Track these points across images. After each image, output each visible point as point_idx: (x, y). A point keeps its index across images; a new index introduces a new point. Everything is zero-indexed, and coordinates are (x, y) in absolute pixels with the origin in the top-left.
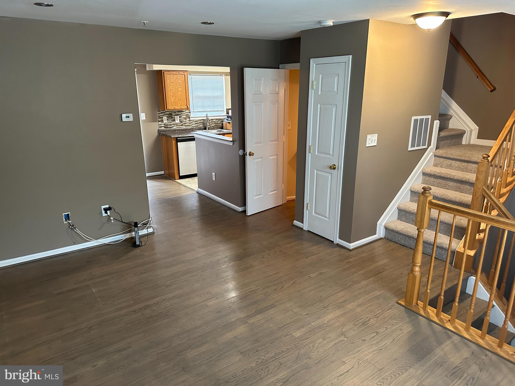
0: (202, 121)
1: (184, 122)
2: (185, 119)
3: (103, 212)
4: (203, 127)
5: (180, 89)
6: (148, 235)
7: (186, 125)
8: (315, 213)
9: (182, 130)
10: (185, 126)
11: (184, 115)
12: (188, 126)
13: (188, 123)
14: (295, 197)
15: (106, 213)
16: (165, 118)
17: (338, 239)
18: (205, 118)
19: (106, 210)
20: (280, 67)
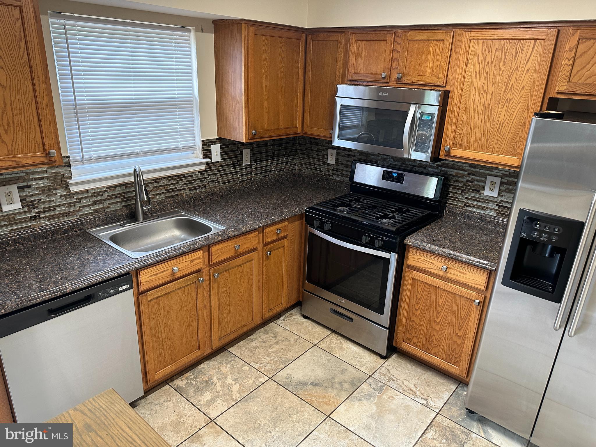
0: (119, 190)
1: (44, 206)
2: (48, 191)
4: (125, 212)
7: (53, 213)
10: (51, 218)
11: (42, 178)
12: (62, 215)
13: (63, 205)
18: (131, 179)
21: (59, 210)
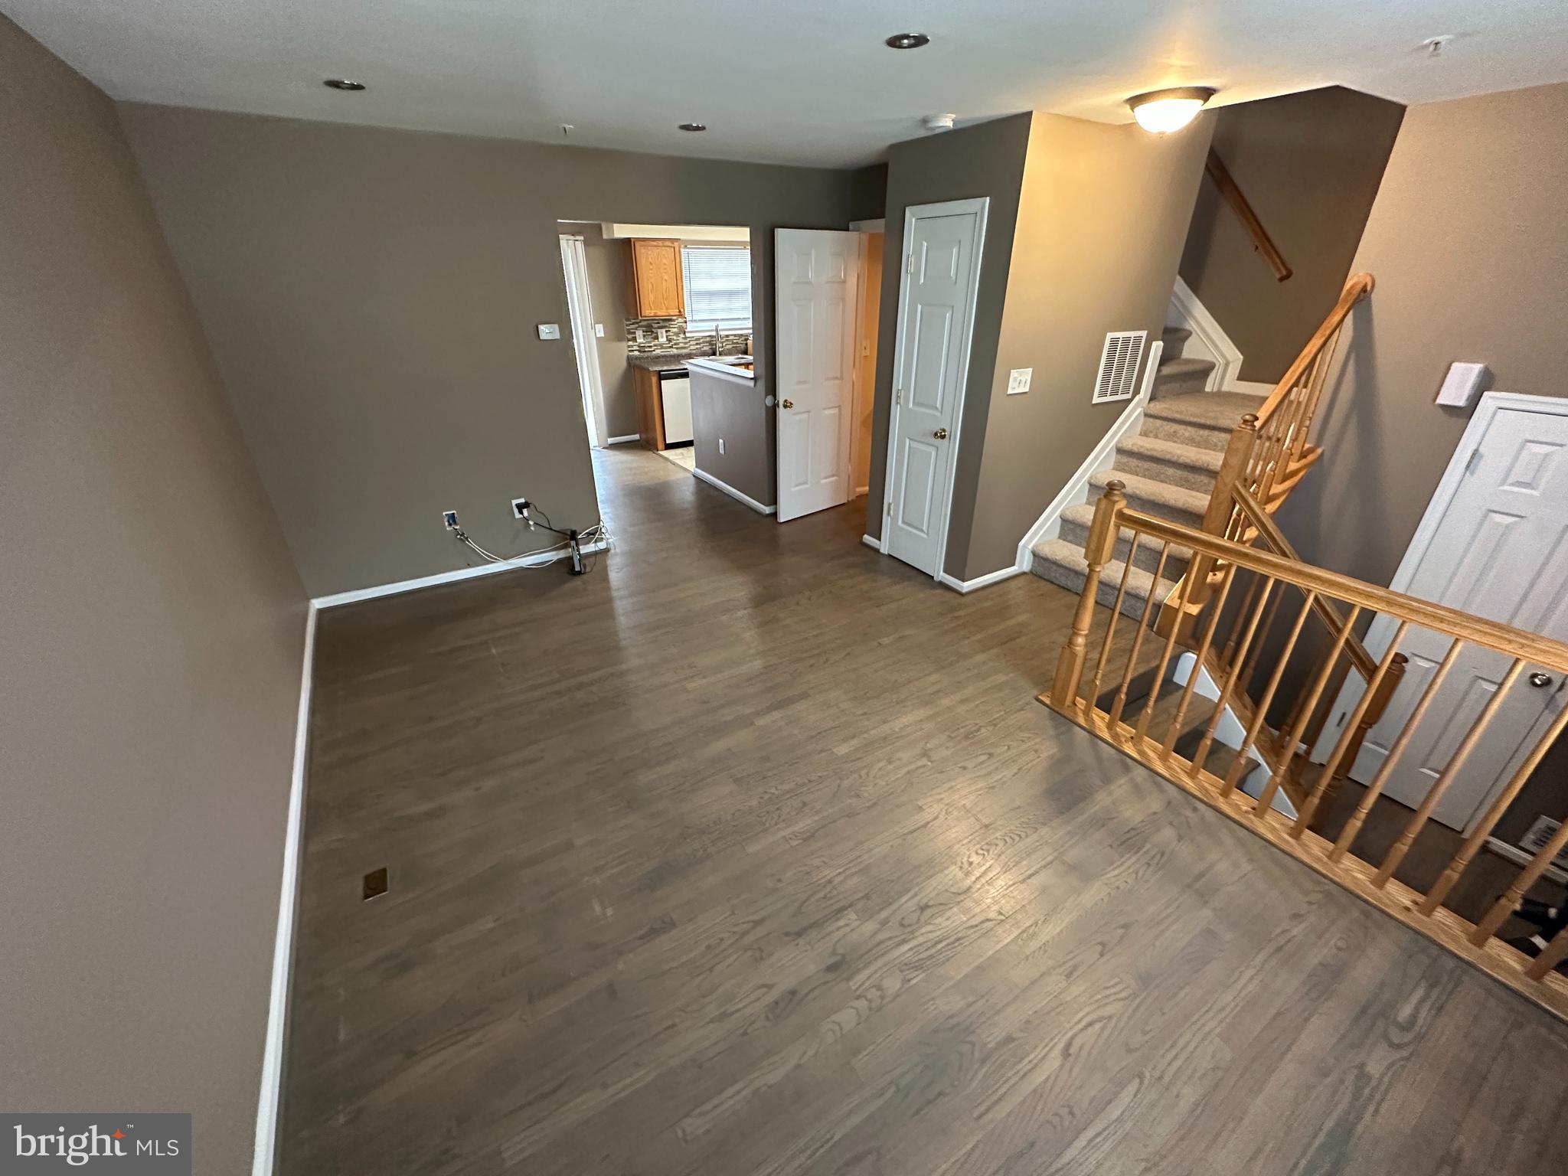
0: (708, 339)
1: (675, 342)
2: (677, 334)
3: (516, 510)
4: (710, 351)
5: (666, 277)
6: (595, 554)
7: (678, 346)
8: (904, 522)
9: (671, 356)
10: (677, 348)
11: (675, 328)
12: (682, 348)
13: (682, 342)
14: (867, 488)
15: (521, 512)
16: (639, 333)
17: (942, 573)
18: (714, 333)
19: (520, 507)
20: (851, 227)
21: (681, 345)
